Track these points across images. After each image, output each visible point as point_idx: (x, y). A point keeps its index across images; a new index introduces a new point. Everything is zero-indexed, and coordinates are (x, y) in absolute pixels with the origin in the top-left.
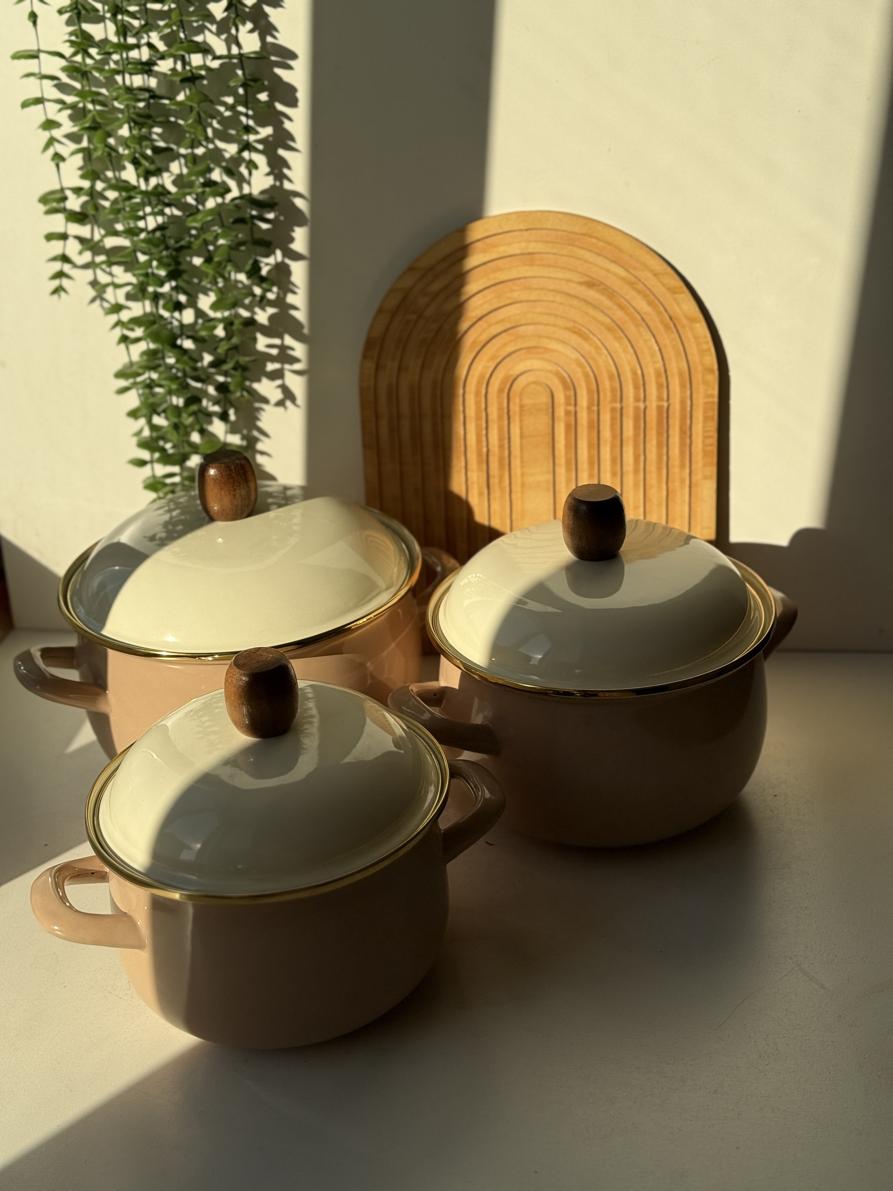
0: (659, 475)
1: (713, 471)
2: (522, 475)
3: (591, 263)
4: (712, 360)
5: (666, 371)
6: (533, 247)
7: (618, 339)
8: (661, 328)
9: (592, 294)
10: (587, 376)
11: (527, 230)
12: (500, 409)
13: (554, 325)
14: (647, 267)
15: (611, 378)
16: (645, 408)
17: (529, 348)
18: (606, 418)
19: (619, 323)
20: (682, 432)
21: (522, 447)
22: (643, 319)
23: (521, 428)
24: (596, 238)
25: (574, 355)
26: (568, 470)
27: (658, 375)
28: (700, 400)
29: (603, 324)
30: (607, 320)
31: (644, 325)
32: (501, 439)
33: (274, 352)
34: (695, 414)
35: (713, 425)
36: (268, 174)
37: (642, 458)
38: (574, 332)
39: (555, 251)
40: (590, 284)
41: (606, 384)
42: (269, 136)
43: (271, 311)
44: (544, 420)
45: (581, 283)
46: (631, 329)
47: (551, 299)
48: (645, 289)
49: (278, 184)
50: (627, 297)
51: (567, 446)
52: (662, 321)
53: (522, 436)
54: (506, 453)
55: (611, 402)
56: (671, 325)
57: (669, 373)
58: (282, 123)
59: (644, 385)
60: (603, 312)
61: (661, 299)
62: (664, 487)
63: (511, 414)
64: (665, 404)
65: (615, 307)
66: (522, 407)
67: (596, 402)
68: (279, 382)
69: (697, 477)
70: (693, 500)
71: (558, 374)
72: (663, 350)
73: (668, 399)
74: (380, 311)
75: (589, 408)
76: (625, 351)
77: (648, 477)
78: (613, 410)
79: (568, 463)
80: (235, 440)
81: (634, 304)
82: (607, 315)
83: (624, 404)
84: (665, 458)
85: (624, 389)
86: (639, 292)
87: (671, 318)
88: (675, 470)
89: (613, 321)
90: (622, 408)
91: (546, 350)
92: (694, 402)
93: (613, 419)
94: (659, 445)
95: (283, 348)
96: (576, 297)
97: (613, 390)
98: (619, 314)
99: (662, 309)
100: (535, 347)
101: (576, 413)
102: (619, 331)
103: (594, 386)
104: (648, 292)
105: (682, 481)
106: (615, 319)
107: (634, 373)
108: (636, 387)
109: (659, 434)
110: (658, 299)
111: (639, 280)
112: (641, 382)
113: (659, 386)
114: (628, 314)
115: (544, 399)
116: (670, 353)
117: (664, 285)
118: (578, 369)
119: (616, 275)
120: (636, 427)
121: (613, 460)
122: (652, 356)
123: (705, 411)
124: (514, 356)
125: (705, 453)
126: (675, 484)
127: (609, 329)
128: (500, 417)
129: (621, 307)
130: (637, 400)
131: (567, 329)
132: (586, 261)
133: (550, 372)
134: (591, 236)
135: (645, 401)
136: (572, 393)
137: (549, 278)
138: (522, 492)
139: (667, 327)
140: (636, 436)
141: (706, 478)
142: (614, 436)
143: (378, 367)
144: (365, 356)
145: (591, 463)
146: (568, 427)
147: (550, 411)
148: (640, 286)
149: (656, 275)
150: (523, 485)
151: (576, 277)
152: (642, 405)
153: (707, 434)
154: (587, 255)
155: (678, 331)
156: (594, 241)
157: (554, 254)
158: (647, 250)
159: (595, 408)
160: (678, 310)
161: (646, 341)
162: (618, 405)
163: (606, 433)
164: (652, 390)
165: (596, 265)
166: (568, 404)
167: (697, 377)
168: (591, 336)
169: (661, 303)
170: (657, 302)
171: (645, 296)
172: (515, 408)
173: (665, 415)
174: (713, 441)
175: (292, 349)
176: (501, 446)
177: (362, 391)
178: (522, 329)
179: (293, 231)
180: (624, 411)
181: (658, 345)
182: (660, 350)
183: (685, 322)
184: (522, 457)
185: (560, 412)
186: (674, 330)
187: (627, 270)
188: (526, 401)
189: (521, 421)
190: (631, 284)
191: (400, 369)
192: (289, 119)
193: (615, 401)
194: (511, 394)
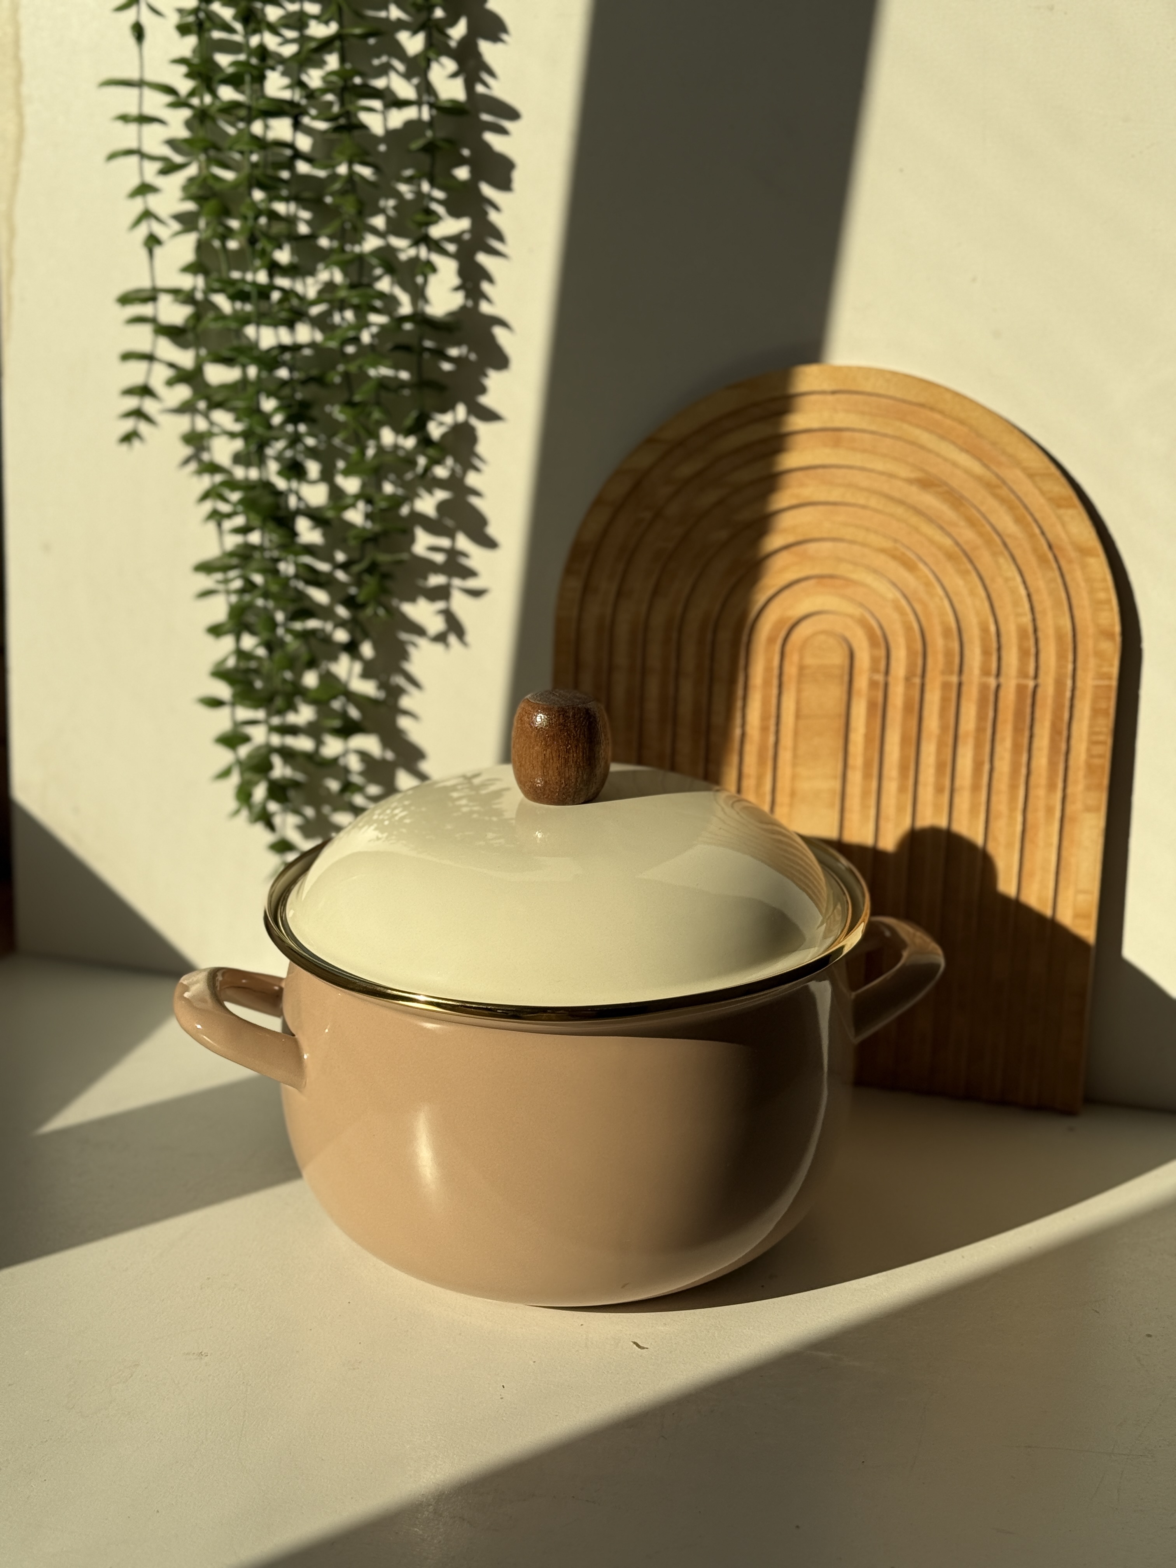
0: (1013, 798)
1: (1101, 799)
2: (794, 777)
3: (930, 451)
4: (1112, 618)
5: (1035, 630)
6: (841, 419)
7: (964, 574)
8: (1033, 561)
9: (929, 500)
10: (908, 629)
11: (834, 392)
12: (768, 669)
13: (864, 545)
14: (1017, 463)
15: (946, 633)
16: (998, 687)
17: (820, 577)
18: (933, 698)
19: (966, 547)
20: (1055, 731)
21: (796, 733)
22: (1005, 545)
23: (798, 702)
24: (941, 412)
25: (891, 594)
26: (867, 776)
27: (1022, 634)
28: (1088, 682)
29: (940, 547)
30: (948, 542)
31: (1006, 553)
32: (764, 718)
33: (439, 558)
34: (1078, 704)
35: (1107, 724)
36: (457, 289)
37: (986, 767)
38: (894, 557)
39: (873, 428)
40: (927, 483)
41: (938, 643)
42: (463, 232)
43: (441, 495)
44: (835, 693)
45: (910, 481)
46: (985, 559)
47: (862, 501)
48: (1012, 497)
49: (470, 304)
50: (983, 509)
51: (868, 738)
52: (1035, 550)
53: (798, 716)
54: (772, 739)
55: (943, 673)
56: (1050, 556)
57: (1040, 634)
58: (485, 213)
59: (999, 649)
60: (942, 528)
61: (1038, 515)
62: (1019, 818)
63: (785, 678)
64: (1031, 684)
65: (962, 523)
66: (802, 668)
67: (919, 671)
68: (440, 605)
69: (1075, 807)
70: (1065, 843)
71: (863, 623)
72: (1035, 598)
73: (1036, 676)
74: (598, 502)
75: (908, 679)
76: (972, 593)
77: (994, 798)
78: (946, 686)
79: (867, 765)
80: (368, 688)
81: (993, 520)
82: (949, 535)
83: (965, 678)
84: (1024, 771)
85: (967, 652)
86: (1002, 500)
87: (1050, 547)
88: (1039, 792)
89: (957, 544)
90: (960, 685)
91: (849, 582)
92: (1079, 684)
93: (944, 700)
94: (1016, 748)
95: (453, 554)
96: (901, 502)
97: (948, 654)
98: (967, 535)
99: (1037, 531)
100: (831, 577)
101: (886, 685)
102: (965, 560)
103: (919, 646)
104: (1017, 502)
105: (1049, 810)
106: (961, 541)
107: (985, 630)
108: (986, 653)
109: (1017, 730)
110: (1032, 515)
111: (1004, 482)
112: (994, 645)
113: (1023, 653)
114: (981, 534)
115: (838, 659)
116: (1044, 601)
117: (1043, 493)
118: (895, 616)
119: (967, 472)
120: (981, 717)
121: (940, 767)
122: (1016, 604)
123: (1095, 699)
124: (796, 588)
125: (1090, 769)
126: (1038, 815)
127: (950, 556)
128: (767, 683)
129: (972, 523)
130: (985, 672)
131: (883, 551)
132: (922, 447)
133: (851, 616)
134: (932, 409)
135: (998, 675)
136: (882, 653)
137: (862, 469)
138: (791, 805)
139: (1042, 559)
140: (980, 730)
141: (1088, 809)
142: (943, 728)
143: (587, 589)
144: (569, 571)
145: (903, 769)
146: (871, 706)
147: (846, 678)
148: (1004, 492)
149: (1031, 476)
150: (793, 794)
151: (905, 472)
152: (992, 682)
153: (1095, 738)
154: (925, 438)
155: (1060, 568)
156: (937, 416)
157: (872, 433)
158: (1021, 436)
159: (917, 681)
160: (1063, 536)
161: (1007, 580)
162: (954, 679)
163: (932, 723)
164: (1011, 658)
165: (938, 455)
166: (874, 669)
167: (1087, 645)
168: (921, 566)
169: (1036, 521)
170: (1029, 518)
171: (1011, 508)
172: (791, 670)
173: (1029, 701)
174: (1105, 750)
175: (465, 555)
176: (764, 729)
177: (560, 624)
178: (812, 547)
179: (486, 375)
180: (964, 689)
181: (1026, 588)
182: (1029, 596)
183: (1073, 554)
184: (795, 748)
185: (862, 682)
186: (1055, 566)
187: (986, 466)
188: (809, 661)
189: (799, 691)
190: (989, 486)
191: (619, 594)
192: (496, 208)
193: (951, 673)
194: (788, 647)
